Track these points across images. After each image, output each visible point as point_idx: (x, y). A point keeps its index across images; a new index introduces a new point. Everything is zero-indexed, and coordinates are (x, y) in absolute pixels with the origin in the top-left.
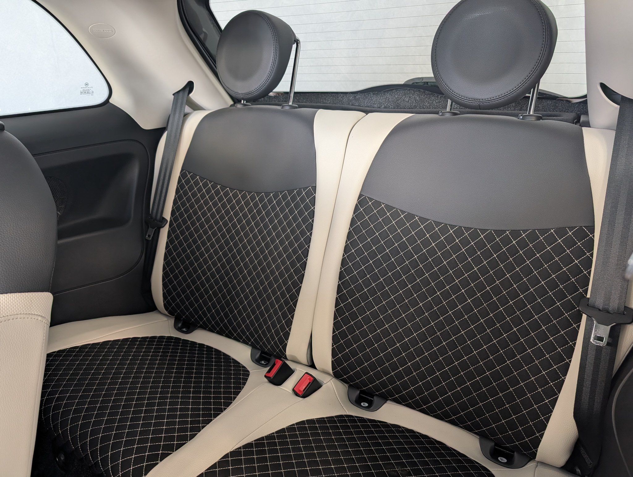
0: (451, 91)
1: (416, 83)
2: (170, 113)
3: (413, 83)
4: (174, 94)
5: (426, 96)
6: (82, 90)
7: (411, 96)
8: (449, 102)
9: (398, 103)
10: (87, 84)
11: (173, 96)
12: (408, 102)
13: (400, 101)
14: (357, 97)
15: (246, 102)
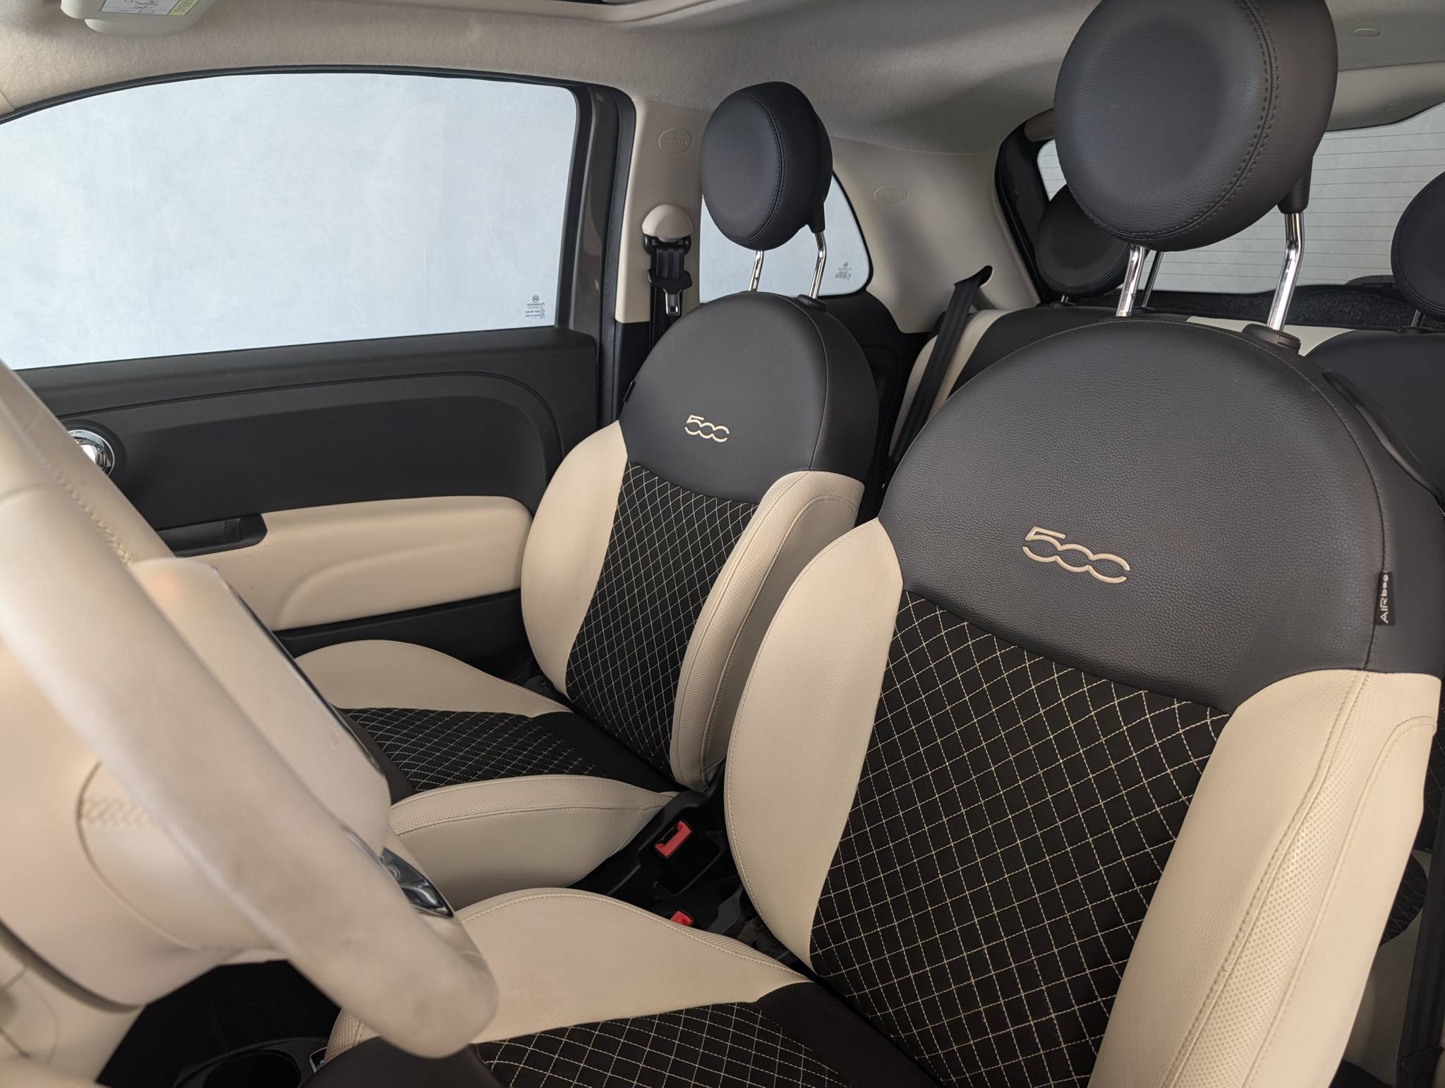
0: (1418, 296)
1: (1370, 284)
2: (946, 310)
3: (1364, 284)
4: (956, 285)
5: (1383, 305)
6: (838, 272)
7: (1356, 303)
8: (1417, 313)
9: (1329, 315)
10: (846, 265)
11: (954, 288)
12: (1350, 313)
13: (1333, 311)
14: (1256, 303)
15: (1068, 301)
